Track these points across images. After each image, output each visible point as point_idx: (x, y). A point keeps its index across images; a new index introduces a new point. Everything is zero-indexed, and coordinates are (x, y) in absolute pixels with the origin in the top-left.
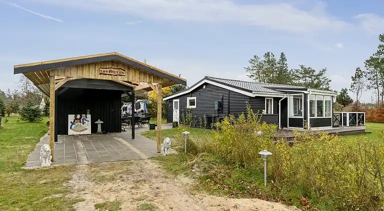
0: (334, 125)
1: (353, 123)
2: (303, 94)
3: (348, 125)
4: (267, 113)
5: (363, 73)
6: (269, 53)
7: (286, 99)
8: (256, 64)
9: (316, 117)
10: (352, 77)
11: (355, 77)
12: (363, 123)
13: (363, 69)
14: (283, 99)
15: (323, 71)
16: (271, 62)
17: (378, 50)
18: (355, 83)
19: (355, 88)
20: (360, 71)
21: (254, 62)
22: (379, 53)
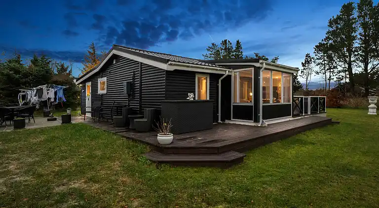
0: (294, 113)
1: (314, 111)
2: (253, 69)
3: (309, 113)
4: (194, 98)
5: (312, 59)
6: (226, 41)
7: (229, 77)
8: (214, 51)
9: (271, 103)
10: (302, 63)
11: (305, 63)
12: (324, 110)
13: (312, 55)
14: (224, 76)
15: (275, 60)
16: (228, 50)
17: (327, 36)
18: (304, 69)
19: (305, 73)
20: (309, 57)
21: (212, 50)
22: (327, 38)
